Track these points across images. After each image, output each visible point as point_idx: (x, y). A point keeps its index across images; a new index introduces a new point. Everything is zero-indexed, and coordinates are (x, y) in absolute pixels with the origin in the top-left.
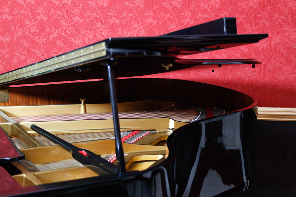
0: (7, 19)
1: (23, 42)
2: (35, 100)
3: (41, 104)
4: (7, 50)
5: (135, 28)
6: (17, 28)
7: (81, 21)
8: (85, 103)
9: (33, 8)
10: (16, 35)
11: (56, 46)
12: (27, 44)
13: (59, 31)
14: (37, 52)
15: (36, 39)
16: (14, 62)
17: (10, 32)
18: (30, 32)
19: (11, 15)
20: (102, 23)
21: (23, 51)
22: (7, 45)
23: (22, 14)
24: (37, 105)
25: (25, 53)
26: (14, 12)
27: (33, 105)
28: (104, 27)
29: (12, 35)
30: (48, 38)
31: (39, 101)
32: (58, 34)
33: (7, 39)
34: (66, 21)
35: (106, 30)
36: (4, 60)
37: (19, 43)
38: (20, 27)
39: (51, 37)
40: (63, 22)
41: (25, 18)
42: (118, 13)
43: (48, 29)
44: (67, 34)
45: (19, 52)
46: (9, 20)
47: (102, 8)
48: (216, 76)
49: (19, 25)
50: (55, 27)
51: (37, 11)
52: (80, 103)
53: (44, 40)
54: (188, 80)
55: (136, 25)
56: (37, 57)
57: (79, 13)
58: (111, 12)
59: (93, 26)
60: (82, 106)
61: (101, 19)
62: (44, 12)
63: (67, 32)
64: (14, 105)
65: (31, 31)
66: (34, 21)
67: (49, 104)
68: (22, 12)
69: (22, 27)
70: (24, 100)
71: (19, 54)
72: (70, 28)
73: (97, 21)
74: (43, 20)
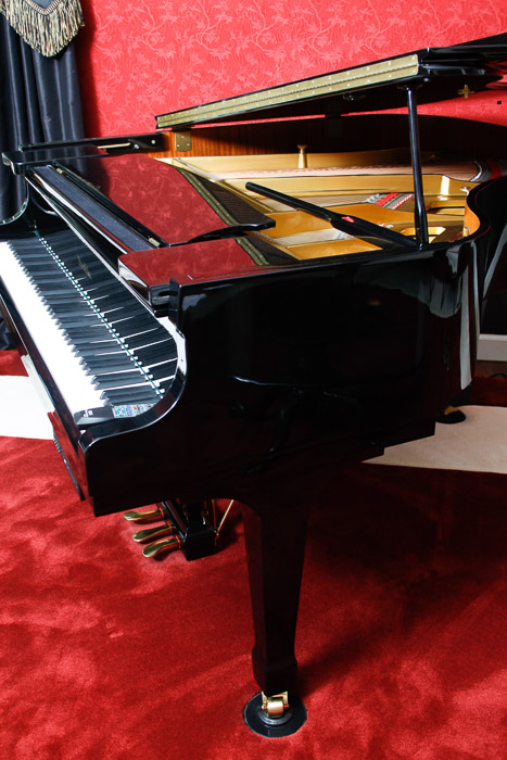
0: (170, 21)
1: (194, 57)
2: (227, 148)
3: (236, 154)
4: (170, 72)
5: (371, 34)
6: (185, 35)
7: (285, 21)
8: (306, 152)
10: (183, 47)
11: (246, 63)
12: (201, 61)
13: (250, 38)
14: (216, 73)
15: (215, 52)
17: (175, 42)
18: (204, 42)
19: (177, 15)
20: (318, 26)
21: (195, 72)
22: (170, 63)
23: (194, 12)
24: (230, 155)
25: (198, 75)
26: (181, 10)
27: (225, 155)
28: (321, 32)
29: (178, 48)
30: (233, 51)
31: (233, 150)
32: (248, 44)
33: (170, 54)
34: (262, 22)
35: (325, 37)
36: (165, 87)
37: (189, 60)
38: (189, 34)
39: (238, 48)
40: (256, 25)
41: (197, 18)
42: (344, 8)
43: (233, 37)
44: (262, 44)
45: (188, 74)
46: (172, 22)
48: (495, 112)
49: (188, 30)
50: (244, 32)
51: (216, 7)
52: (298, 151)
53: (227, 53)
54: (450, 116)
55: (371, 28)
56: (216, 82)
57: (282, 10)
58: (332, 7)
59: (303, 30)
60: (301, 156)
61: (316, 20)
62: (226, 8)
63: (263, 40)
64: (199, 155)
65: (207, 39)
66: (212, 23)
67: (248, 154)
69: (194, 33)
70: (212, 148)
71: (188, 78)
72: (268, 34)
73: (310, 22)
74: (225, 21)
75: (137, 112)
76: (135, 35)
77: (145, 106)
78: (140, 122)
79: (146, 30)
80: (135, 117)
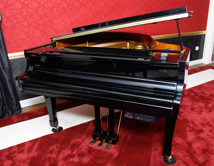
1: (34, 24)
4: (26, 28)
6: (30, 18)
7: (57, 13)
9: (36, 9)
10: (30, 22)
11: (48, 24)
12: (35, 25)
13: (48, 18)
14: (40, 28)
15: (39, 22)
16: (30, 33)
17: (27, 20)
18: (36, 20)
19: (27, 13)
20: (65, 14)
21: (34, 28)
22: (27, 26)
23: (32, 12)
25: (35, 29)
26: (28, 11)
29: (28, 22)
32: (48, 20)
33: (26, 24)
34: (51, 14)
35: (67, 16)
36: (25, 33)
37: (32, 25)
38: (31, 18)
39: (45, 21)
40: (49, 14)
41: (33, 14)
42: (70, 10)
43: (44, 18)
44: (51, 19)
45: (32, 29)
46: (26, 15)
47: (64, 8)
49: (31, 17)
50: (46, 16)
53: (42, 22)
55: (77, 14)
56: (40, 30)
57: (56, 10)
58: (68, 9)
59: (61, 15)
61: (64, 12)
62: (41, 10)
63: (52, 18)
65: (37, 19)
68: (32, 11)
69: (32, 18)
71: (32, 30)
72: (53, 17)
73: (63, 13)
74: (41, 14)
75: (18, 41)
76: (15, 19)
77: (20, 39)
78: (19, 44)
79: (18, 18)
80: (17, 43)
